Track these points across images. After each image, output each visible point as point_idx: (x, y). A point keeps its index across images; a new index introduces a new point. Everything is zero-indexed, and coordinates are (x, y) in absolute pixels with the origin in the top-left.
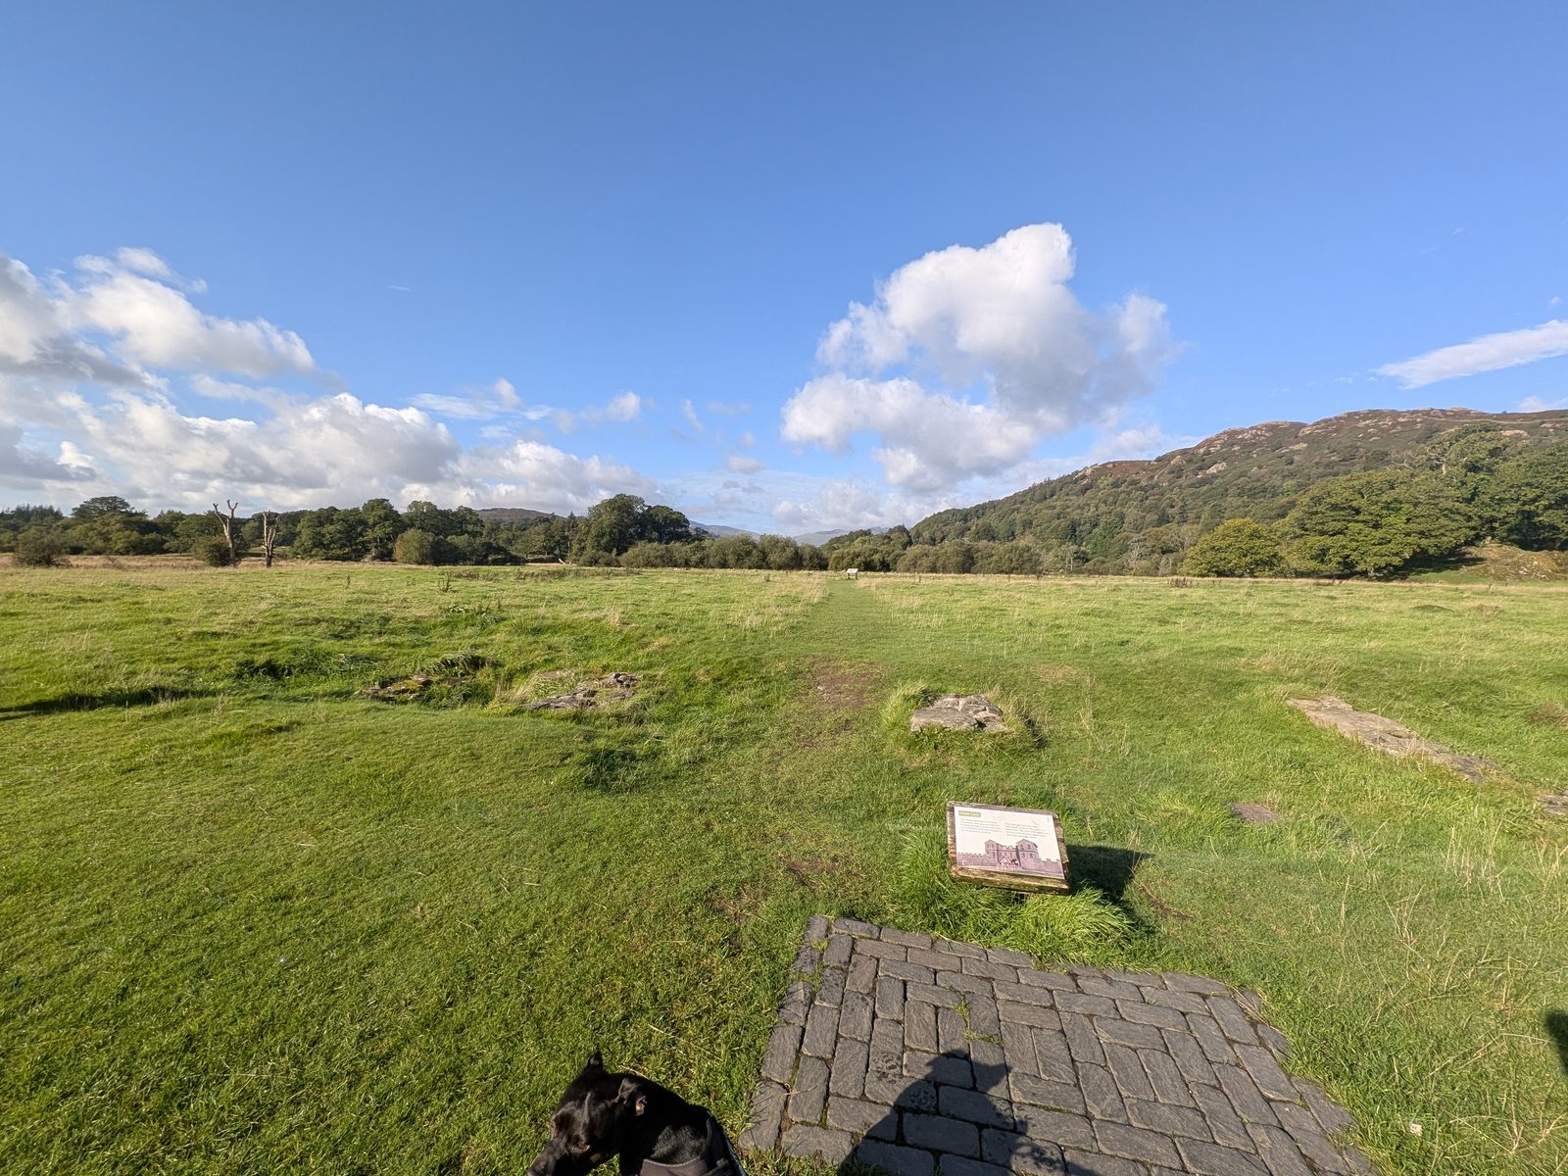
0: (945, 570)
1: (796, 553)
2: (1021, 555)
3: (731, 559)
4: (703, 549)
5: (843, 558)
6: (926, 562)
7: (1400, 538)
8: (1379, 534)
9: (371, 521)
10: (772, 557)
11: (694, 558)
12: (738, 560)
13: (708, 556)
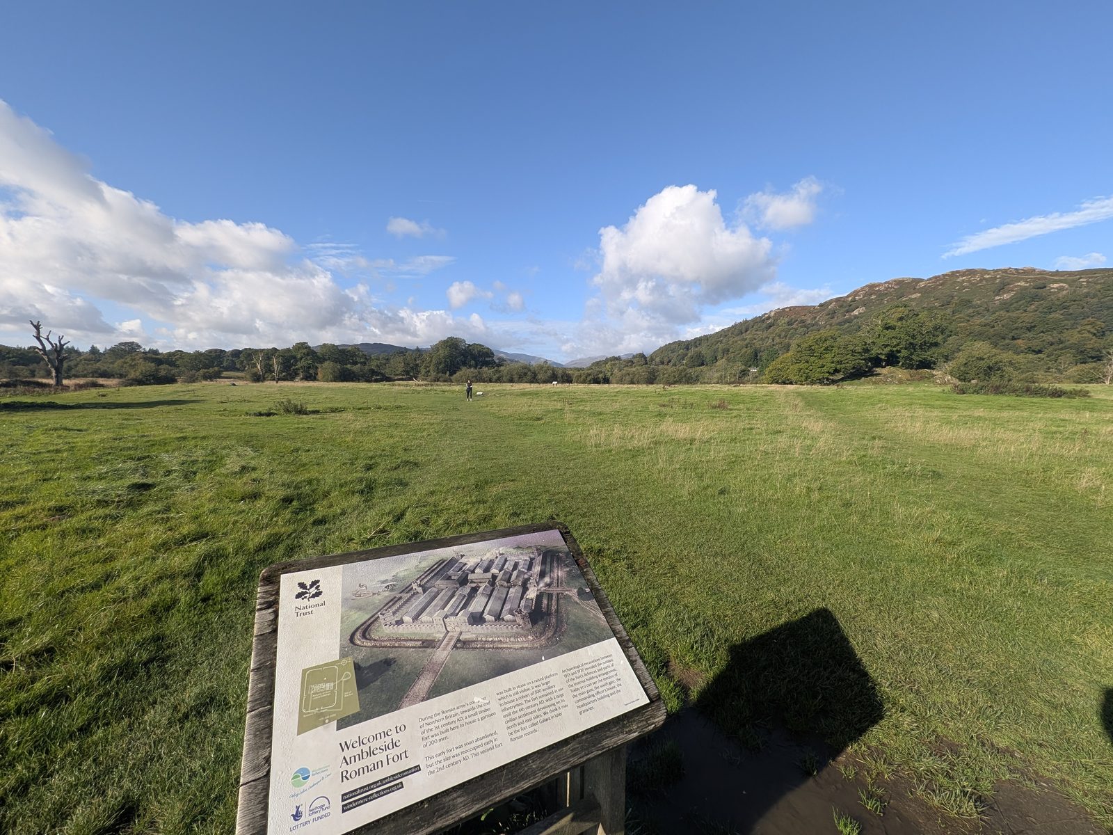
0: (638, 383)
1: (554, 374)
2: (680, 374)
3: (516, 377)
4: (500, 372)
5: (581, 376)
6: (628, 378)
7: (828, 365)
8: (821, 362)
9: (299, 356)
10: (539, 376)
11: (495, 377)
12: (520, 378)
13: (502, 376)
